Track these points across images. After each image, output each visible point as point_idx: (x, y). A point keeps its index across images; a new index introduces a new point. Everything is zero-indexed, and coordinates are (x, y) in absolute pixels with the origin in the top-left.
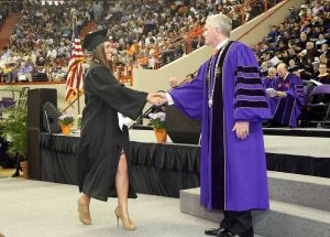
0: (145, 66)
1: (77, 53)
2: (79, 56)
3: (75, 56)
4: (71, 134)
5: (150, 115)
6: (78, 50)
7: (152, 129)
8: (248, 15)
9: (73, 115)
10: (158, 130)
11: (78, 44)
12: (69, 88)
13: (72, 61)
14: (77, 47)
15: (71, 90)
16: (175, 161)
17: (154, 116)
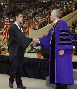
0: (34, 28)
1: (7, 23)
2: (8, 24)
3: (6, 24)
4: (5, 55)
5: (35, 47)
6: (8, 22)
7: (36, 53)
8: (74, 9)
9: (5, 47)
10: (38, 53)
11: (7, 19)
12: (4, 37)
13: (5, 26)
14: (7, 21)
15: (5, 38)
16: (44, 66)
17: (37, 48)
